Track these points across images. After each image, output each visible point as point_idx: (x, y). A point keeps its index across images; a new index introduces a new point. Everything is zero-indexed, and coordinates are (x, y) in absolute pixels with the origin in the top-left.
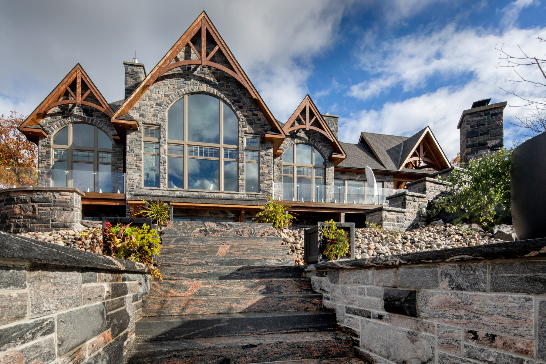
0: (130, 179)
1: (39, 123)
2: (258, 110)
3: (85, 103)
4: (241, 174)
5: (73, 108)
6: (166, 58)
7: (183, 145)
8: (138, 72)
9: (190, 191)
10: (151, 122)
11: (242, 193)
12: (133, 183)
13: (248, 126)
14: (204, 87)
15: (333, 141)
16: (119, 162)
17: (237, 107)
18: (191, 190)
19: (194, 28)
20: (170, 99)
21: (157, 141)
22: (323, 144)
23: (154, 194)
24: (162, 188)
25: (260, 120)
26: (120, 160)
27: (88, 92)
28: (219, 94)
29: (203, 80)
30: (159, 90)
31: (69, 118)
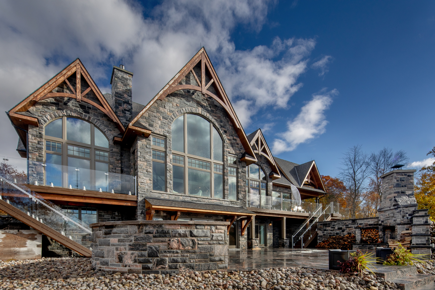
0: (141, 182)
1: (29, 109)
2: (237, 136)
3: (85, 100)
4: (226, 185)
5: (68, 102)
6: (175, 79)
7: (184, 156)
8: (128, 79)
9: (191, 197)
10: (158, 133)
11: (227, 200)
12: (144, 186)
13: (231, 148)
14: (200, 110)
15: (274, 165)
16: (117, 162)
17: (223, 131)
18: (192, 195)
19: (196, 59)
20: (174, 114)
21: (164, 150)
22: (266, 165)
23: (162, 197)
24: (169, 193)
25: (238, 144)
26: (118, 160)
27: (88, 90)
28: (210, 118)
29: (199, 104)
30: (165, 105)
31: (64, 111)
